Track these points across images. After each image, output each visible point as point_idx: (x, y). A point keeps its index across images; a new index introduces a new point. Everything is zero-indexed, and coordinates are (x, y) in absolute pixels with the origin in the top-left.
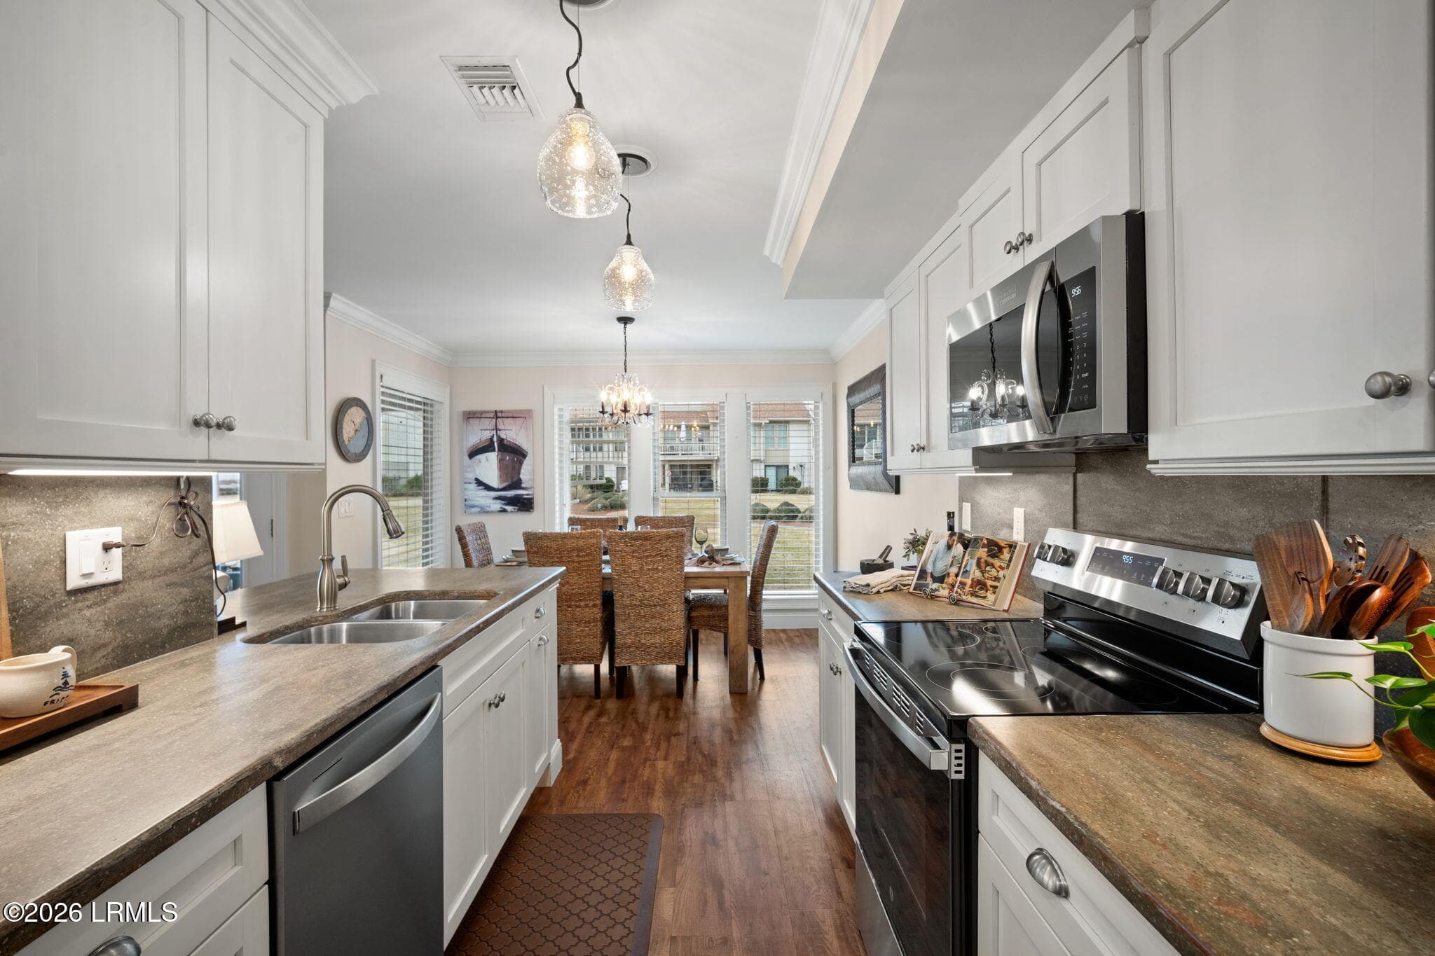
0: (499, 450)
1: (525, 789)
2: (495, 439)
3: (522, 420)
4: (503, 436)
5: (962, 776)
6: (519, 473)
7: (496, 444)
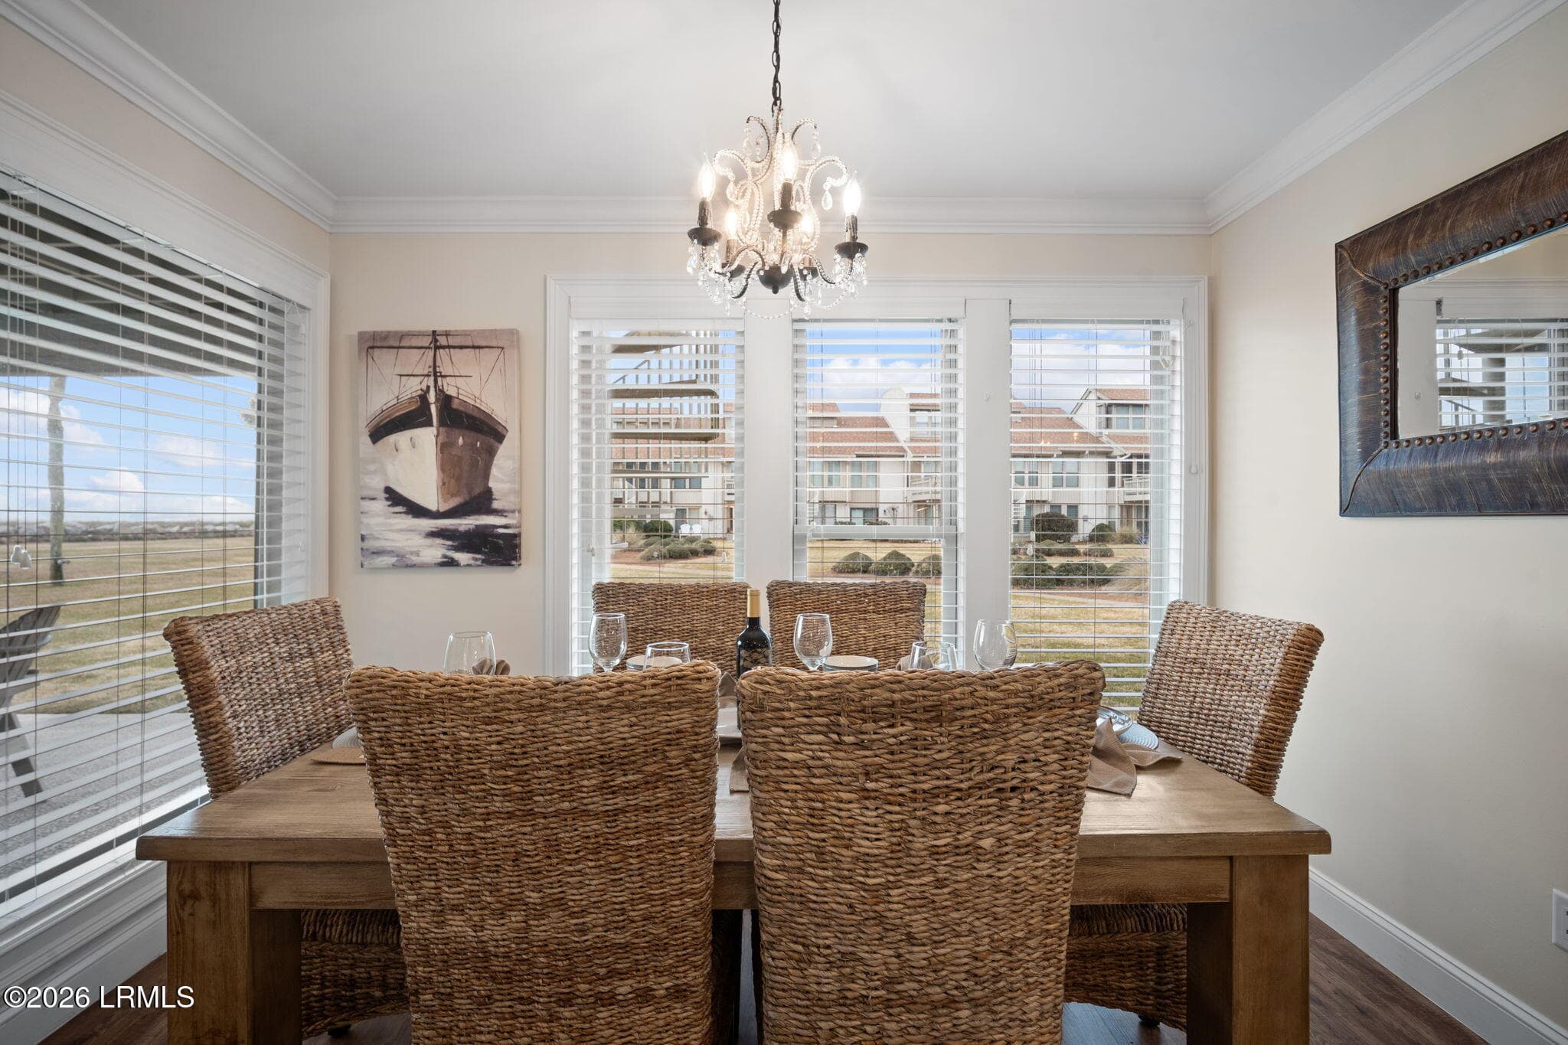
0: (442, 423)
2: (432, 397)
3: (497, 352)
4: (451, 391)
6: (486, 476)
7: (433, 409)
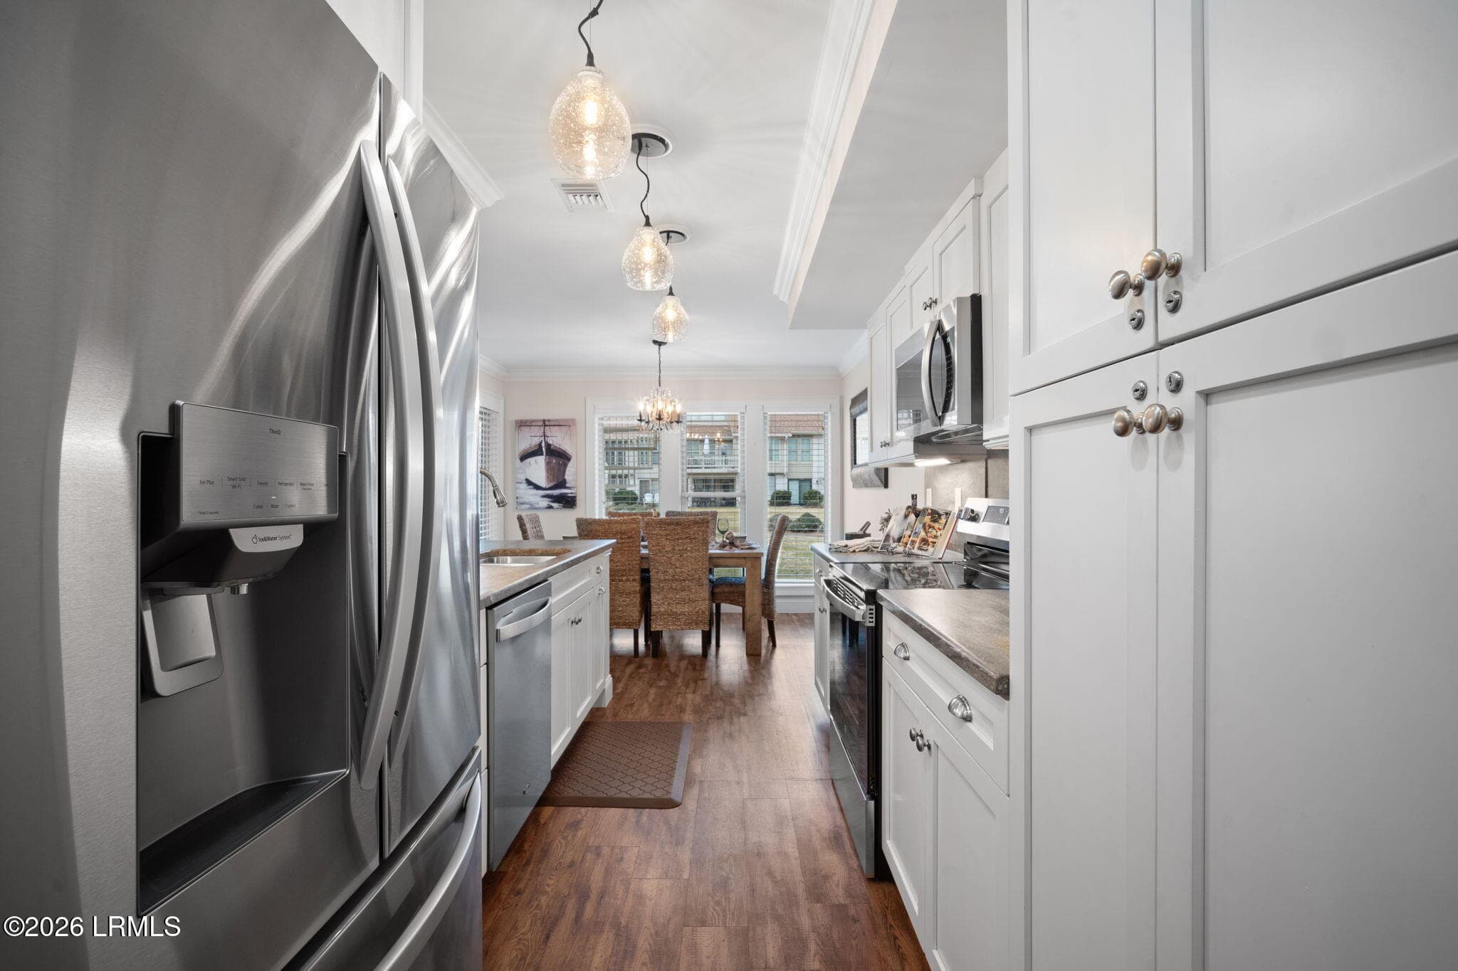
0: (547, 455)
1: (590, 697)
2: (543, 445)
3: (567, 427)
4: (550, 442)
5: (873, 625)
6: (564, 474)
7: (544, 449)
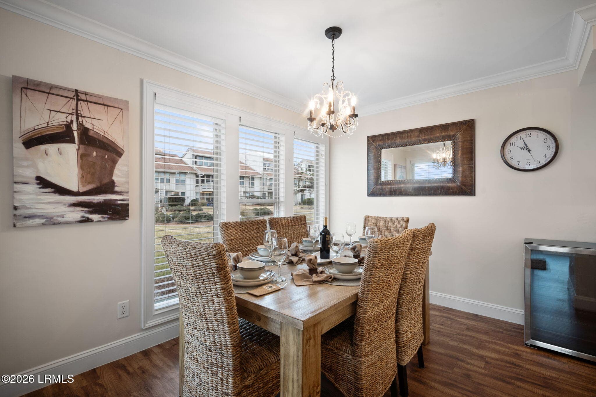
0: (81, 142)
2: (74, 127)
3: (118, 111)
4: (89, 126)
6: (111, 173)
7: (75, 134)
